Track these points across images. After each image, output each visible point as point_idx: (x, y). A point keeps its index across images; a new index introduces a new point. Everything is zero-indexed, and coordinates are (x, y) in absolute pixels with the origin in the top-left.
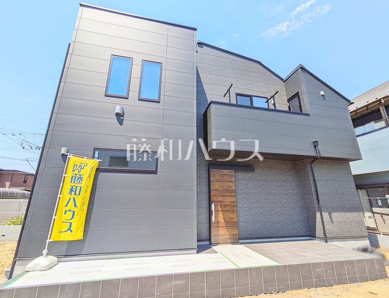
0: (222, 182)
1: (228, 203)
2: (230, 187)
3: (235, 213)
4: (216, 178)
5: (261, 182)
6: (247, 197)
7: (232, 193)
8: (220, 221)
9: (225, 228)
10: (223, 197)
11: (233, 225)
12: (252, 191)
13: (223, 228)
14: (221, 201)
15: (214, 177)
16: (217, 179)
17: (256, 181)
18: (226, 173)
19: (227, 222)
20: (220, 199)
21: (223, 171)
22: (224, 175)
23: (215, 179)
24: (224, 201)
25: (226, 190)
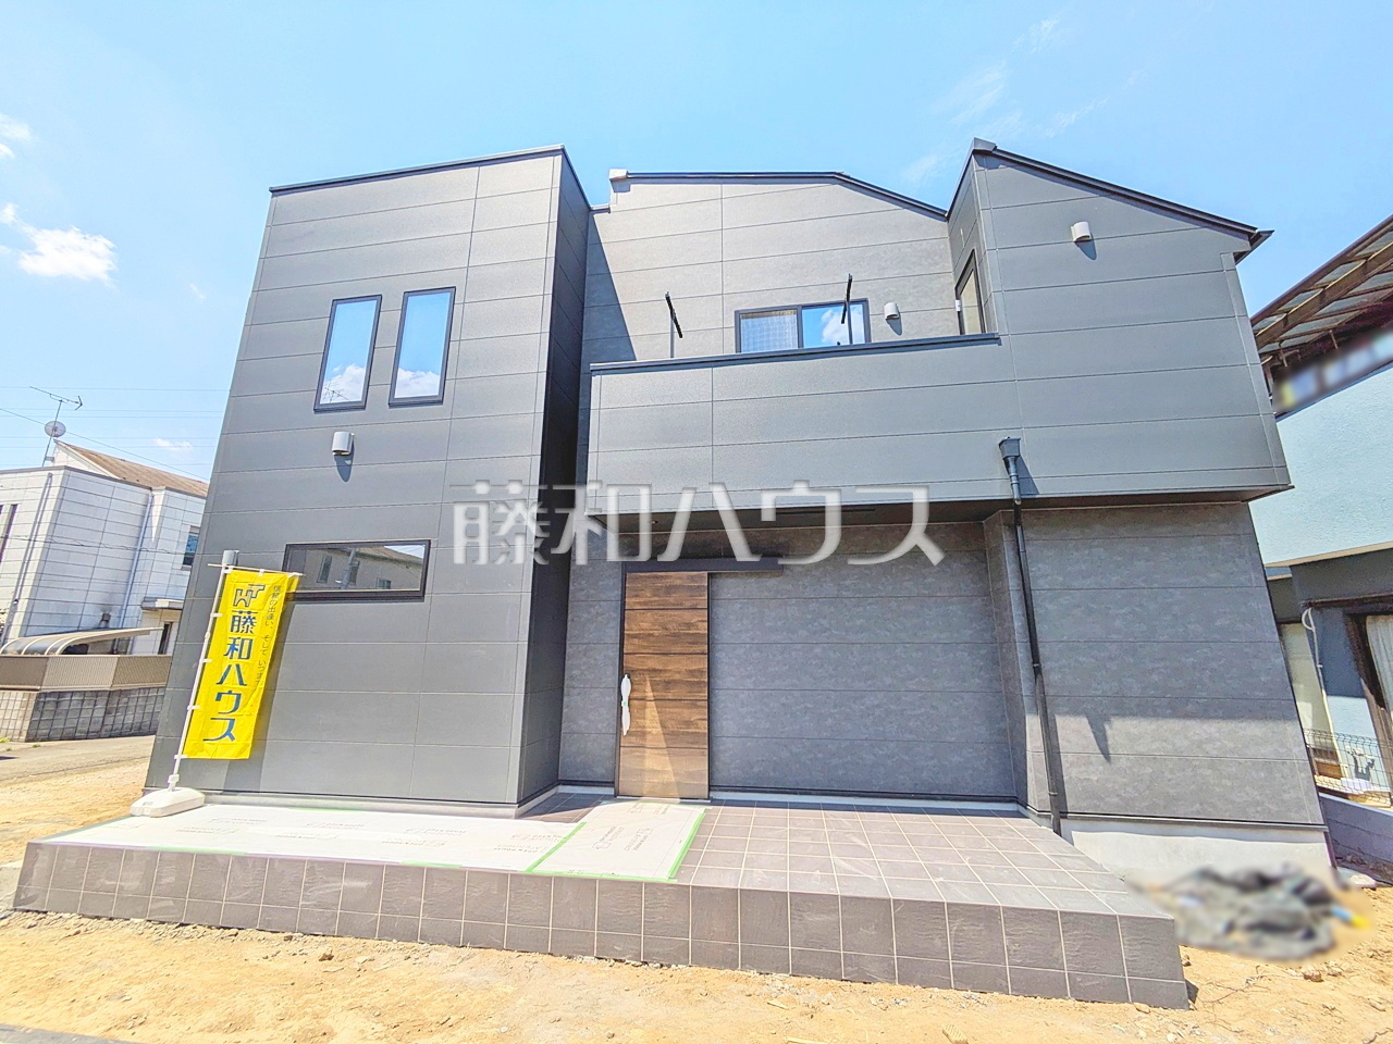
0: (661, 612)
1: (677, 677)
2: (689, 625)
3: (701, 707)
4: (642, 600)
5: (813, 606)
6: (754, 655)
7: (693, 643)
8: (648, 730)
9: (665, 752)
10: (665, 658)
11: (692, 743)
12: (774, 638)
13: (656, 751)
14: (655, 670)
15: (637, 596)
16: (645, 603)
17: (794, 601)
18: (678, 582)
19: (673, 733)
20: (652, 663)
21: (667, 577)
22: (670, 589)
23: (640, 603)
24: (665, 671)
25: (674, 635)
